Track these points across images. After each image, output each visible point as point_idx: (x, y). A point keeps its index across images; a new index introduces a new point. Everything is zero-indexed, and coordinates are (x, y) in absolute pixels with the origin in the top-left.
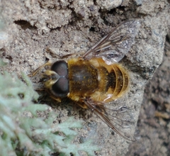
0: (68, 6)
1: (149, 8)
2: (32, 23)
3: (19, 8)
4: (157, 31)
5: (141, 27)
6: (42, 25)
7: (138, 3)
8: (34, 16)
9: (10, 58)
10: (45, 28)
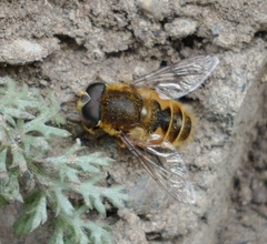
0: (126, 27)
1: (227, 39)
2: (78, 41)
3: (60, 19)
4: (238, 71)
5: (220, 65)
6: (94, 47)
7: (215, 33)
8: (80, 32)
9: (48, 80)
10: (98, 51)
